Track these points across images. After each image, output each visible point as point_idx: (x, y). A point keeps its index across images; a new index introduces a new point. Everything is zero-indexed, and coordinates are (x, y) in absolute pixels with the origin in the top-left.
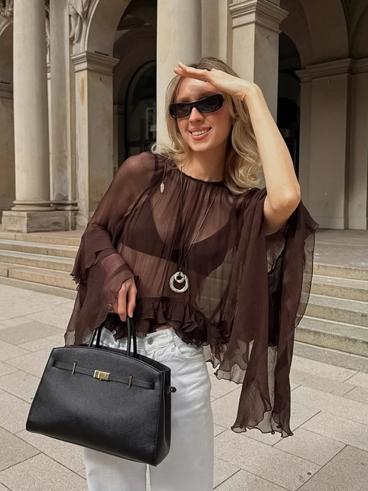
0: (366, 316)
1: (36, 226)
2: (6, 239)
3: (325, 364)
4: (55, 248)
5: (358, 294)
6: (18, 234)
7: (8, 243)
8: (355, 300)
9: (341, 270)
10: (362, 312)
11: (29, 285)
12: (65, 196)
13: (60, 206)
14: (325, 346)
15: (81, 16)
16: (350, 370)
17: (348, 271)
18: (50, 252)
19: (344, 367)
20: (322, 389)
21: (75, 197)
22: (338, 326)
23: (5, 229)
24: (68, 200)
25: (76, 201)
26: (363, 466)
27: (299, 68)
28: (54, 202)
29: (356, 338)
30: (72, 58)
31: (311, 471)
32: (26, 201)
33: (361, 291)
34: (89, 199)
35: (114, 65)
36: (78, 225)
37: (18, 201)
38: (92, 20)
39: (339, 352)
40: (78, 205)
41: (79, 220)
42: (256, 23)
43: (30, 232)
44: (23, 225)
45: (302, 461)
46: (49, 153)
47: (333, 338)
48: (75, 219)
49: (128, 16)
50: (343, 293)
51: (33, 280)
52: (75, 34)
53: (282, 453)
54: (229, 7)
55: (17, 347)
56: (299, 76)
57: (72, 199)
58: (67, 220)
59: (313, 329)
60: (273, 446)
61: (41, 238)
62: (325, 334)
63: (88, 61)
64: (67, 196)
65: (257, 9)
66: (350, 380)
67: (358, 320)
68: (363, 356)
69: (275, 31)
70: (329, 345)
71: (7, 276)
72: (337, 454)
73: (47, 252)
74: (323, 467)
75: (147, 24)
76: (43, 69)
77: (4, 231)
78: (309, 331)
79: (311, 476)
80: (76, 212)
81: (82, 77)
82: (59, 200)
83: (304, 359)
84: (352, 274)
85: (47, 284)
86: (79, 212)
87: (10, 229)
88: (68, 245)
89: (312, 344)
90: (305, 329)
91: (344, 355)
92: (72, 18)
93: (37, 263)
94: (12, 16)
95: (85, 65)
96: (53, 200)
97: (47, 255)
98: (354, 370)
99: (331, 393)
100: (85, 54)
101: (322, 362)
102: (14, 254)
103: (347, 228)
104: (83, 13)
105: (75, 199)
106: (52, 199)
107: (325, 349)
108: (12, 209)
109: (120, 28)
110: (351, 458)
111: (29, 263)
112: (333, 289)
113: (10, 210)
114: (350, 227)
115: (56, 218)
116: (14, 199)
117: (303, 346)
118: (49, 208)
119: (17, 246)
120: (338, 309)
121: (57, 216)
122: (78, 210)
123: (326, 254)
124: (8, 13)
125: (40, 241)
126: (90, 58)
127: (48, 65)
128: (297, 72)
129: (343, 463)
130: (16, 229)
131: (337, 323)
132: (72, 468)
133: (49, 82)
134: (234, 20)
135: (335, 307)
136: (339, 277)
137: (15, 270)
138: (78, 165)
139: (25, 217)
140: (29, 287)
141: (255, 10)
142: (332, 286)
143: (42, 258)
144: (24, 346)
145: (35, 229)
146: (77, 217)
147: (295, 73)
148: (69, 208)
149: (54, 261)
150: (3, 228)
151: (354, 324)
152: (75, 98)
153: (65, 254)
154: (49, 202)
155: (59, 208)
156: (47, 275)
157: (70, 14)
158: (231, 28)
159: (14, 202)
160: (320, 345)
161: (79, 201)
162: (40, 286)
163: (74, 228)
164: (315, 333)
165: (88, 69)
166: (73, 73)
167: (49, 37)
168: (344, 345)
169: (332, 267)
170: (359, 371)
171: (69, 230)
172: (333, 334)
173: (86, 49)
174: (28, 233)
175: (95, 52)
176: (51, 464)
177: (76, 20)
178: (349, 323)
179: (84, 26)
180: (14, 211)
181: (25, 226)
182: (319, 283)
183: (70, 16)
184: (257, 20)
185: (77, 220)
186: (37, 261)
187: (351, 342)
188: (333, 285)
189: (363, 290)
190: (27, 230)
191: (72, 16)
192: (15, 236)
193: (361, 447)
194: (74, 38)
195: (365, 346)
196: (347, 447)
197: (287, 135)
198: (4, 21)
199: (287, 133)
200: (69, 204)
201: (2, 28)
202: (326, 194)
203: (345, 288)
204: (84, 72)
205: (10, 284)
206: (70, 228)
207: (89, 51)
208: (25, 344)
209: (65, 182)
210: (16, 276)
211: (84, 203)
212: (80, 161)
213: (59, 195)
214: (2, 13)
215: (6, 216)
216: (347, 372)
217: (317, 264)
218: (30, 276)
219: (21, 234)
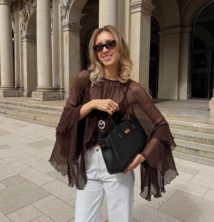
0: (186, 137)
1: (46, 98)
2: (34, 104)
4: (55, 108)
5: (183, 127)
6: (39, 102)
7: (35, 105)
8: (182, 130)
9: (176, 117)
10: (185, 135)
12: (59, 85)
13: (57, 89)
16: (180, 159)
17: (179, 117)
18: (53, 109)
19: (177, 158)
21: (63, 85)
23: (33, 99)
24: (60, 87)
25: (64, 88)
26: (185, 199)
27: (159, 31)
28: (54, 88)
29: (182, 146)
30: (62, 25)
31: (164, 201)
32: (42, 87)
33: (184, 126)
34: (70, 87)
35: (81, 28)
37: (39, 87)
38: (71, 9)
40: (65, 89)
41: (65, 96)
42: (141, 11)
43: (44, 101)
44: (41, 98)
46: (52, 67)
48: (64, 95)
49: (86, 7)
50: (177, 127)
51: (46, 121)
52: (63, 15)
54: (130, 4)
55: (39, 150)
56: (159, 34)
58: (60, 96)
61: (49, 103)
63: (69, 27)
64: (60, 85)
66: (180, 163)
67: (183, 138)
68: (185, 153)
69: (149, 15)
71: (34, 119)
72: (174, 194)
74: (169, 199)
75: (94, 11)
76: (50, 30)
77: (33, 100)
79: (164, 203)
81: (66, 34)
82: (57, 87)
84: (181, 119)
85: (51, 123)
86: (65, 92)
87: (35, 99)
91: (177, 153)
92: (62, 8)
93: (47, 114)
94: (36, 7)
95: (68, 29)
98: (182, 159)
100: (68, 24)
102: (37, 110)
103: (178, 99)
104: (67, 6)
105: (63, 87)
106: (53, 86)
108: (36, 90)
109: (83, 12)
110: (180, 195)
111: (44, 114)
113: (35, 91)
114: (180, 99)
116: (37, 86)
118: (52, 90)
119: (38, 107)
121: (55, 94)
122: (65, 91)
123: (170, 110)
124: (34, 5)
125: (49, 105)
126: (70, 25)
127: (52, 28)
128: (158, 33)
129: (177, 197)
130: (38, 99)
132: (64, 200)
133: (52, 35)
134: (132, 10)
135: (173, 133)
136: (176, 120)
137: (38, 117)
138: (65, 72)
139: (42, 94)
140: (44, 124)
141: (141, 6)
142: (172, 124)
143: (49, 112)
144: (42, 149)
145: (46, 100)
146: (64, 94)
147: (157, 33)
148: (61, 90)
149: (54, 113)
151: (181, 140)
152: (63, 43)
153: (59, 110)
154: (52, 88)
155: (57, 90)
156: (52, 119)
158: (131, 14)
159: (37, 88)
163: (63, 99)
165: (69, 30)
166: (62, 32)
167: (52, 16)
168: (177, 149)
169: (173, 116)
171: (61, 100)
173: (68, 22)
174: (43, 101)
175: (72, 23)
176: (55, 199)
177: (64, 9)
178: (179, 139)
179: (67, 12)
181: (42, 98)
183: (61, 7)
185: (64, 96)
186: (47, 113)
187: (180, 147)
194: (63, 17)
195: (186, 149)
196: (179, 191)
197: (154, 60)
198: (32, 9)
199: (154, 59)
200: (61, 89)
201: (31, 12)
202: (170, 85)
203: (178, 125)
204: (67, 31)
205: (36, 123)
206: (61, 99)
207: (69, 22)
208: (43, 149)
209: (59, 79)
210: (38, 120)
211: (67, 88)
212: (65, 70)
213: (56, 85)
214: (31, 5)
215: (34, 94)
216: (178, 160)
217: (166, 114)
218: (44, 119)
219: (40, 102)
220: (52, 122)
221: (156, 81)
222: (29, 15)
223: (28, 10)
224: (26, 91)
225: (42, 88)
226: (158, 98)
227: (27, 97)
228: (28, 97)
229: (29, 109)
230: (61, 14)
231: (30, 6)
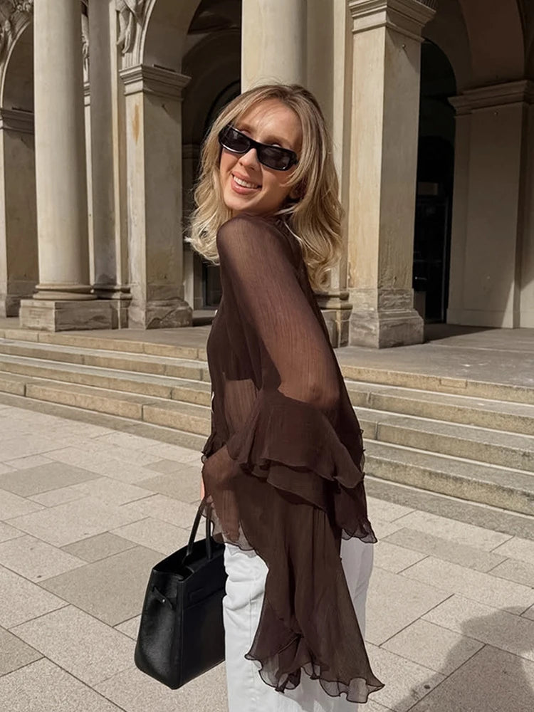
0: (528, 456)
1: (67, 322)
2: (26, 340)
3: (466, 524)
4: (96, 355)
5: (520, 424)
6: (42, 334)
7: (28, 347)
8: (516, 432)
9: (498, 389)
10: (524, 450)
11: (54, 407)
12: (112, 277)
13: (104, 291)
14: (469, 498)
15: (134, 12)
16: (501, 534)
17: (509, 390)
18: (86, 359)
19: (494, 529)
20: (458, 561)
21: (126, 280)
22: (488, 469)
23: (24, 325)
24: (115, 284)
25: (128, 287)
26: (505, 676)
27: (454, 94)
28: (96, 287)
29: (512, 488)
30: (121, 74)
31: (429, 684)
32: (53, 285)
33: (524, 419)
34: (148, 283)
35: (184, 85)
36: (131, 319)
37: (42, 285)
38: (150, 18)
39: (489, 507)
40: (131, 291)
41: (132, 313)
42: (387, 26)
43: (60, 331)
44: (49, 321)
45: (418, 669)
46: (87, 215)
47: (480, 487)
48: (127, 311)
49: (205, 14)
50: (499, 423)
51: (62, 401)
52: (125, 39)
53: (393, 656)
55: (25, 501)
56: (455, 105)
57: (122, 282)
58: (115, 312)
59: (452, 474)
60: (379, 646)
61: (75, 339)
62: (469, 481)
63: (145, 80)
64: (115, 279)
65: (388, 6)
66: (503, 548)
67: (517, 462)
68: (522, 513)
69: (415, 39)
70: (475, 497)
71: (23, 394)
72: (470, 658)
73: (83, 360)
74: (448, 677)
76: (78, 90)
77: (22, 329)
78: (447, 477)
79: (429, 690)
80: (128, 301)
81: (135, 103)
82: (104, 285)
83: (438, 517)
84: (514, 394)
85: (80, 407)
86: (133, 301)
87: (31, 326)
88: (114, 350)
89: (451, 496)
90: (442, 474)
91: (495, 512)
92: (120, 16)
93: (67, 376)
94: (32, 11)
95: (140, 85)
96: (95, 285)
97: (83, 364)
98: (508, 533)
99: (470, 567)
100: (140, 69)
101: (463, 522)
102: (36, 362)
103: (516, 326)
104: (137, 8)
105: (127, 283)
106: (92, 282)
107: (469, 503)
108: (35, 296)
109: (191, 31)
110: (489, 663)
111: (56, 377)
112: (485, 416)
113: (31, 298)
114: (521, 326)
115: (99, 310)
116: (37, 282)
117: (438, 499)
118: (88, 296)
119: (40, 351)
120: (489, 446)
121: (100, 307)
122: (131, 299)
123: (481, 365)
124: (28, 7)
125: (76, 343)
126: (147, 74)
127: (85, 85)
128: (450, 99)
129: (476, 672)
130: (40, 326)
131: (488, 465)
132: (86, 680)
133: (87, 110)
134: (355, 21)
135: (485, 443)
136: (496, 399)
137: (35, 386)
138: (131, 234)
139: (51, 309)
140: (55, 411)
141: (386, 6)
142: (483, 412)
143: (75, 368)
144: (36, 498)
145: (67, 327)
146: (129, 308)
147: (447, 101)
148: (117, 296)
149: (91, 373)
150: (21, 324)
151: (512, 467)
152: (125, 134)
153: (107, 363)
154: (88, 287)
155: (103, 296)
156: (80, 394)
157: (119, 9)
158: (351, 34)
159: (37, 287)
160: (463, 496)
161: (133, 286)
162: (69, 409)
163: (125, 325)
164: (456, 479)
165: (143, 91)
166: (122, 96)
167: (87, 44)
168: (496, 497)
169: (485, 384)
170: (514, 536)
171: (117, 328)
172: (480, 481)
173: (141, 62)
174: (56, 331)
175: (155, 66)
176: (56, 675)
177: (127, 19)
178: (505, 466)
179: (139, 27)
180: (36, 299)
181: (53, 322)
182: (466, 407)
183: (118, 12)
184: (390, 22)
185: (129, 314)
186: (68, 373)
187: (505, 493)
188: (486, 410)
189: (527, 418)
190: (56, 328)
191: (121, 11)
192: (38, 336)
193: (505, 647)
194: (124, 46)
195: (526, 499)
196: (485, 648)
197: (436, 192)
198: (22, 20)
199: (435, 189)
200: (118, 291)
201: (19, 30)
202: (488, 278)
203: (501, 416)
204: (138, 94)
205: (26, 406)
206: (120, 326)
207: (145, 64)
208: (38, 496)
209: (112, 257)
210: (37, 395)
211: (139, 288)
212: (133, 226)
213: (103, 277)
214: (18, 7)
215: (25, 307)
216: (497, 536)
217: (465, 380)
218: (55, 395)
219: (46, 334)
220: (83, 404)
221: (441, 264)
222: (10, 39)
223: (7, 22)
224: (4, 298)
225: (52, 288)
226: (448, 321)
227: (8, 316)
228: (9, 319)
229: (7, 358)
230: (118, 36)
231: (16, 9)
